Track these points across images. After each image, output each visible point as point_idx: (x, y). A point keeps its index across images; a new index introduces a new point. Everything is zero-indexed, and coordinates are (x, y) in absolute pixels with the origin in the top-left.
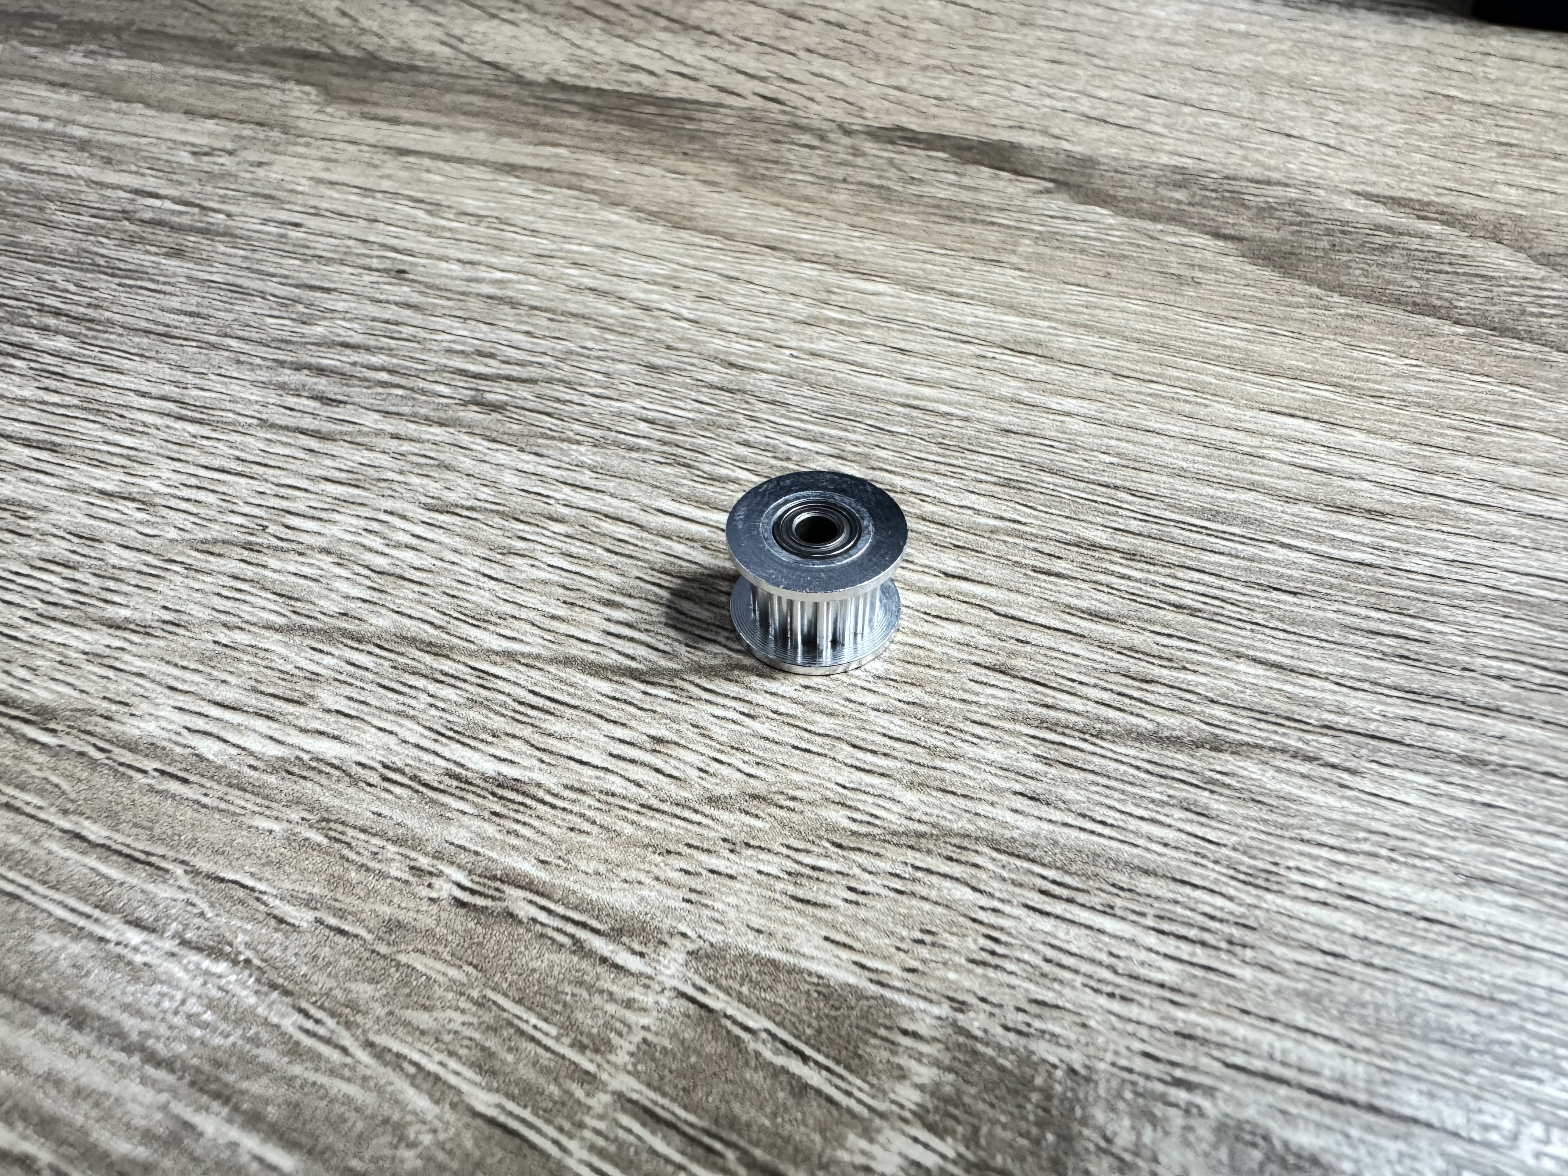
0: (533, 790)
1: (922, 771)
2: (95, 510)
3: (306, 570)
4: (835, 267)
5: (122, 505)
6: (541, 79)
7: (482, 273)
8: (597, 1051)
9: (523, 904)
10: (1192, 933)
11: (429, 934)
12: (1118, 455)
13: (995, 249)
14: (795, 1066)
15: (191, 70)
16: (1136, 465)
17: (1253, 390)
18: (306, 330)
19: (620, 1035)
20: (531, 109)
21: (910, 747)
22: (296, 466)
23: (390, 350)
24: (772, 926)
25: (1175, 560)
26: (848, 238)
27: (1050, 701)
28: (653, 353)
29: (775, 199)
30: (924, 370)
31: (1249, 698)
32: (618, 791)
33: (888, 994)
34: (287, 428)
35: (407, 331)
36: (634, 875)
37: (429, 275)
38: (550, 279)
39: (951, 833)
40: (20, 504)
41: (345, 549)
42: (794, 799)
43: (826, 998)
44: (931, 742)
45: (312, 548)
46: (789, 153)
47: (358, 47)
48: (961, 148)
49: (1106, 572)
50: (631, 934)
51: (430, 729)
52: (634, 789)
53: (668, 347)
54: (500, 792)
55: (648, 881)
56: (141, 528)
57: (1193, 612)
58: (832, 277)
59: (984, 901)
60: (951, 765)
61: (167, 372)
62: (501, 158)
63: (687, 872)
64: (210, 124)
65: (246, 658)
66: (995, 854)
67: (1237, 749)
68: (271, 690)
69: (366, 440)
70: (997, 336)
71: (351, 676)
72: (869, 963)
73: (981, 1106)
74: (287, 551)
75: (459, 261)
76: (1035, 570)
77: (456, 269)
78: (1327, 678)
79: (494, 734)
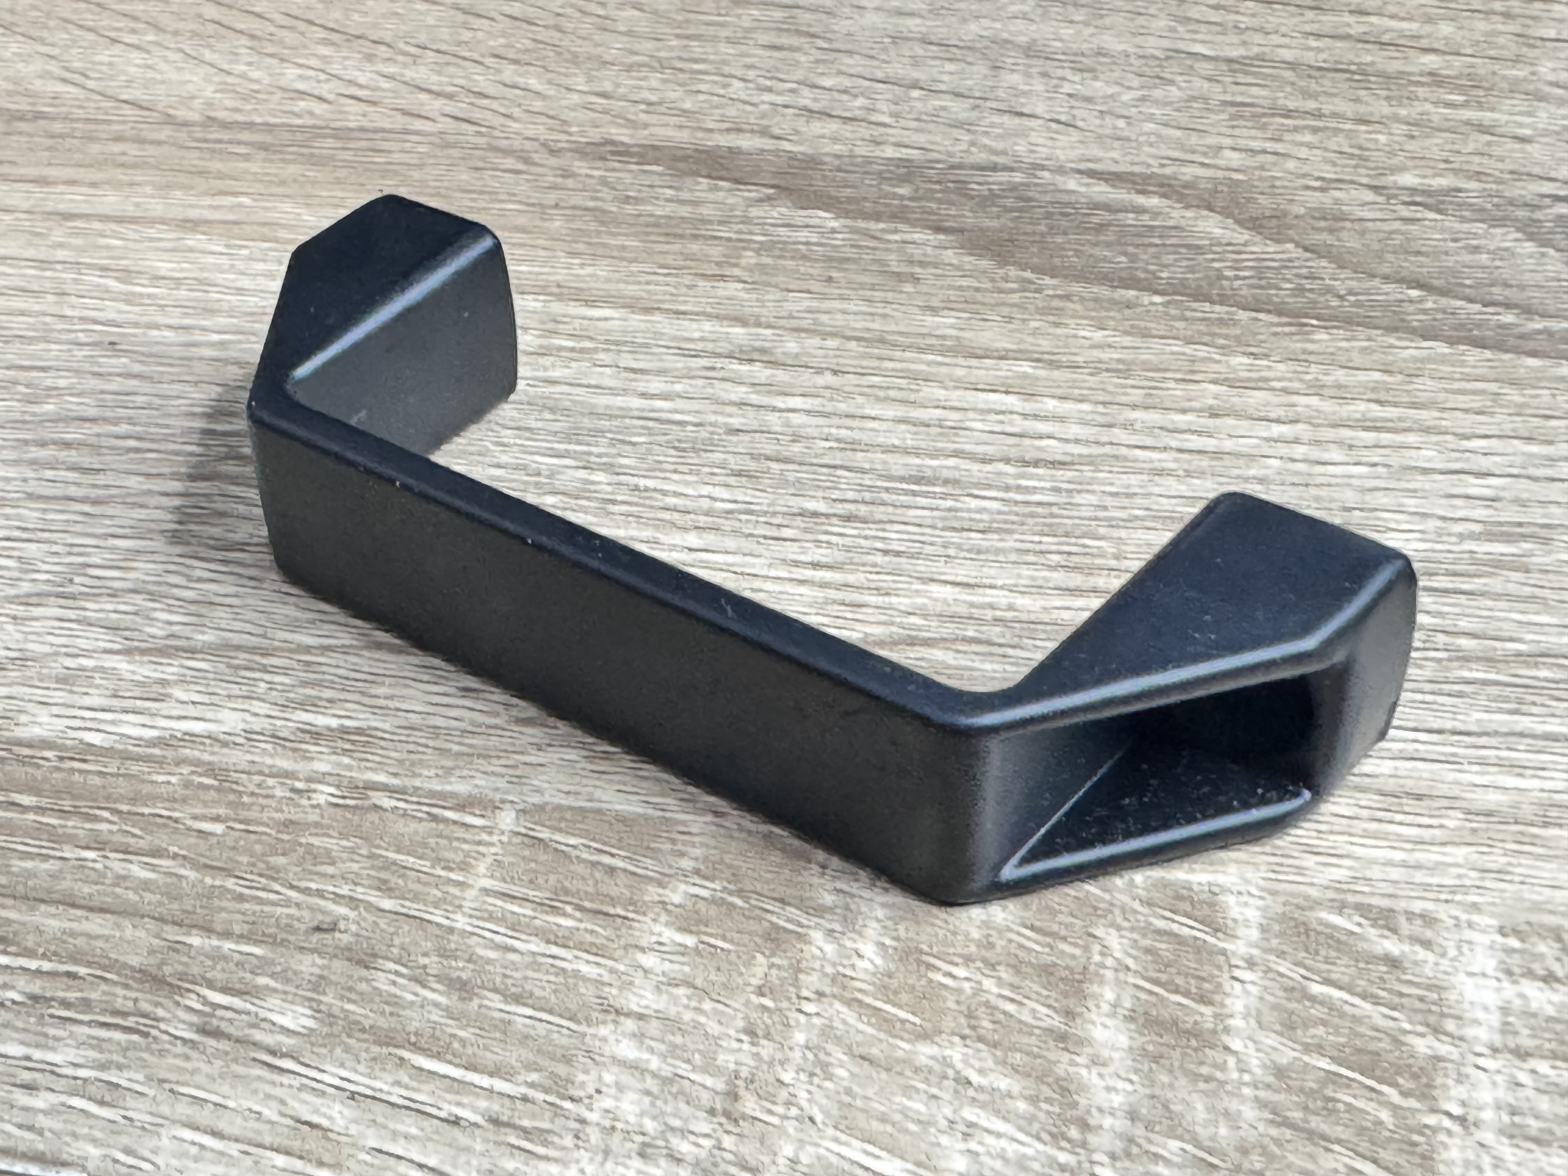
0: (373, 732)
3: (123, 608)
4: (560, 297)
6: (196, 117)
7: (198, 337)
8: (462, 870)
9: (385, 799)
11: (318, 824)
12: (836, 440)
13: (718, 264)
14: (606, 860)
16: (853, 446)
17: (962, 372)
18: (36, 409)
19: (477, 860)
20: (195, 154)
24: (577, 788)
26: (569, 267)
31: (939, 608)
32: (442, 725)
34: (55, 498)
35: (140, 400)
36: (465, 772)
37: (143, 344)
41: (152, 588)
43: (623, 822)
45: (121, 591)
46: (495, 181)
48: (675, 159)
49: (826, 533)
50: (472, 805)
51: (275, 704)
52: (454, 722)
54: (346, 736)
55: (477, 775)
58: (556, 307)
62: (178, 213)
63: (507, 766)
65: (97, 675)
68: (130, 694)
69: (137, 500)
70: (723, 347)
71: (194, 677)
72: (651, 800)
74: (101, 595)
75: (170, 327)
76: (765, 537)
77: (169, 334)
78: (1002, 588)
79: (330, 701)
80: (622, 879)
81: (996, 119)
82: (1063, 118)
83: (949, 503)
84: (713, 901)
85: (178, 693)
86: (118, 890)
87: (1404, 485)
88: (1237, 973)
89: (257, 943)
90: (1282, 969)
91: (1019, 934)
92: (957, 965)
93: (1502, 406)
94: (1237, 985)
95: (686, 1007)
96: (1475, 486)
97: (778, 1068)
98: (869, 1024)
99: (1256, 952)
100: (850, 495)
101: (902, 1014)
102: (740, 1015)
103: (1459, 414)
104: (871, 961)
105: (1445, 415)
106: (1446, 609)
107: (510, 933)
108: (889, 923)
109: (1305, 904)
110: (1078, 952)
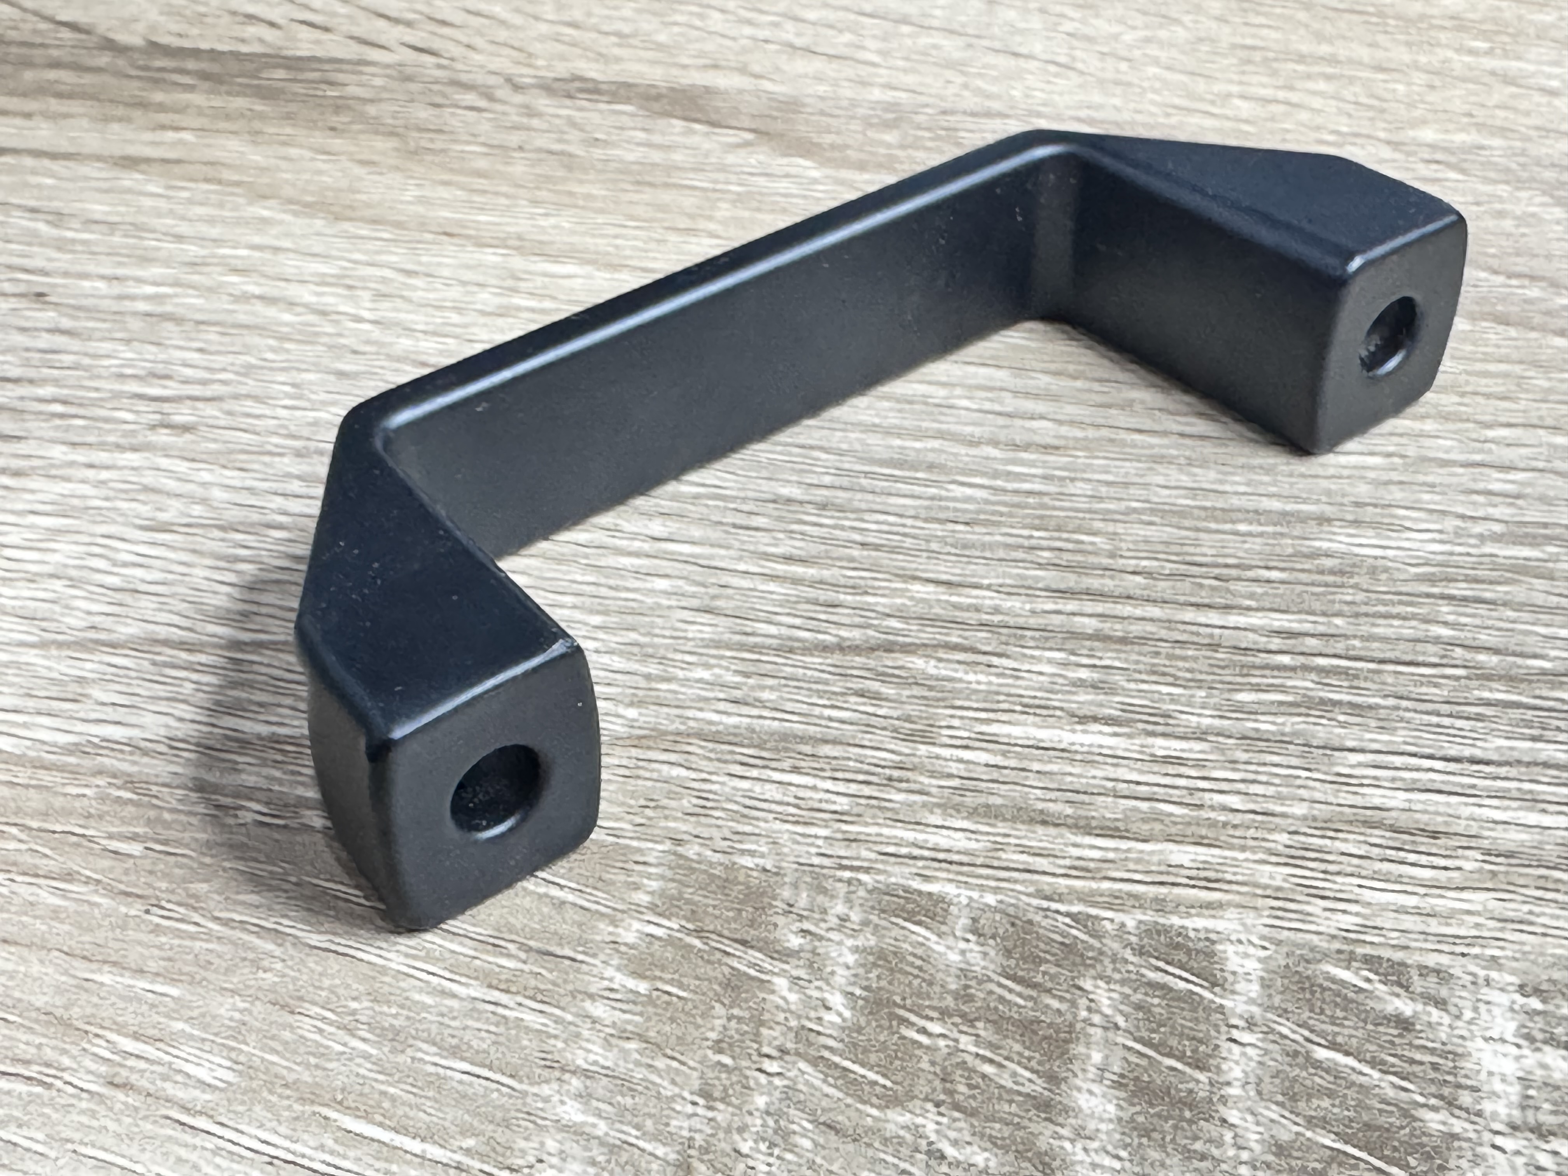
1: (640, 692)
3: (42, 595)
4: (520, 250)
6: (137, 41)
7: (133, 289)
9: (317, 818)
11: (244, 845)
13: (689, 216)
14: (554, 891)
20: (136, 84)
21: (629, 677)
23: (56, 382)
25: (861, 505)
26: (532, 217)
27: (749, 630)
28: (339, 358)
29: (446, 177)
31: (922, 610)
33: (621, 841)
35: (68, 359)
37: (74, 296)
38: (210, 290)
39: (666, 733)
41: (73, 573)
44: (647, 671)
45: (41, 575)
46: (455, 119)
48: (648, 98)
49: (799, 522)
51: (203, 708)
53: (355, 352)
57: (877, 547)
58: (517, 263)
60: (664, 686)
62: (117, 150)
65: (11, 672)
66: (703, 743)
67: (906, 648)
68: (44, 694)
69: (59, 472)
71: (116, 675)
73: (697, 898)
74: (18, 580)
75: (103, 277)
76: (735, 526)
77: (101, 285)
78: (989, 587)
79: (261, 705)
80: (570, 914)
81: (991, 59)
82: (1062, 59)
83: (933, 491)
84: (670, 941)
85: (97, 693)
86: (24, 919)
87: (1421, 478)
88: (1235, 1034)
89: (173, 981)
90: (1285, 1031)
91: (1000, 985)
92: (931, 1019)
93: (1527, 391)
94: (1236, 1048)
95: (638, 1063)
96: (1496, 482)
97: (736, 1137)
98: (835, 1086)
99: (1255, 1010)
100: (827, 480)
101: (872, 1076)
102: (695, 1074)
103: (1480, 399)
104: (840, 1015)
105: (1466, 400)
106: (1464, 620)
107: (448, 975)
108: (861, 971)
109: (1310, 956)
110: (1064, 1007)
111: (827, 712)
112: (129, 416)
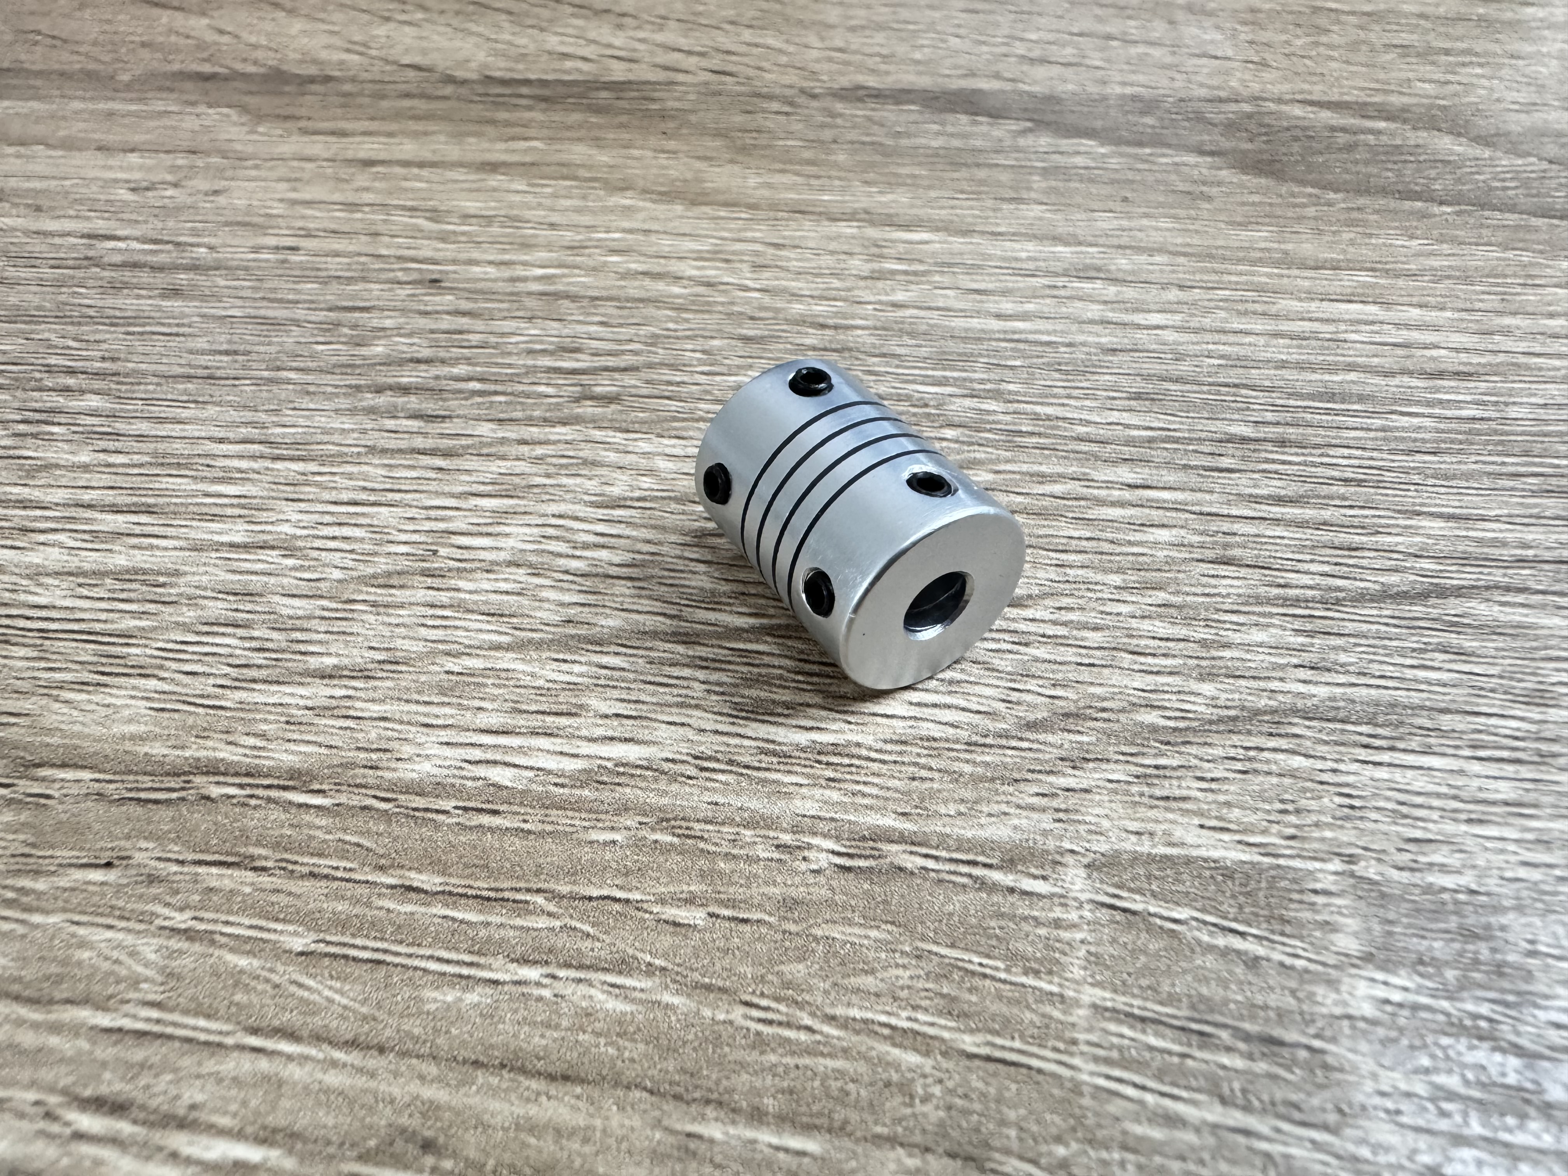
0: (855, 751)
1: (1204, 663)
2: (235, 565)
3: (504, 586)
4: (872, 223)
5: (262, 555)
6: (474, 76)
7: (520, 272)
8: (1050, 972)
9: (906, 856)
10: (1505, 754)
11: (830, 903)
12: (1222, 357)
13: (1011, 188)
14: (1237, 943)
15: (77, 105)
16: (1240, 362)
17: (1307, 283)
18: (364, 351)
19: (1065, 954)
20: (479, 106)
21: (1182, 645)
22: (433, 486)
23: (468, 361)
24: (1150, 826)
25: (1319, 440)
27: (1280, 581)
28: (740, 326)
29: (778, 166)
30: (1007, 306)
31: (1444, 547)
32: (937, 735)
33: (1282, 862)
34: (400, 451)
35: (475, 338)
36: (995, 808)
37: (468, 280)
38: (594, 269)
39: (1258, 712)
40: (145, 572)
41: (533, 558)
42: (1104, 710)
43: (1232, 878)
44: (1198, 636)
45: (497, 564)
46: (769, 122)
47: (255, 63)
48: (928, 100)
49: (1267, 461)
50: (1024, 860)
51: (720, 714)
52: (951, 731)
53: (752, 318)
54: (824, 759)
55: (1012, 811)
56: (299, 575)
57: (1360, 483)
59: (1319, 765)
60: (1227, 653)
61: (234, 415)
62: (476, 157)
63: (1044, 795)
64: (134, 158)
65: (490, 682)
67: (1459, 592)
68: (534, 708)
69: (493, 450)
71: (610, 679)
72: (1252, 839)
74: (472, 571)
75: (490, 263)
77: (492, 271)
79: (787, 705)
80: (1273, 977)
81: (1198, 61)
82: (1256, 60)
111: (1421, 674)
112: (550, 390)
